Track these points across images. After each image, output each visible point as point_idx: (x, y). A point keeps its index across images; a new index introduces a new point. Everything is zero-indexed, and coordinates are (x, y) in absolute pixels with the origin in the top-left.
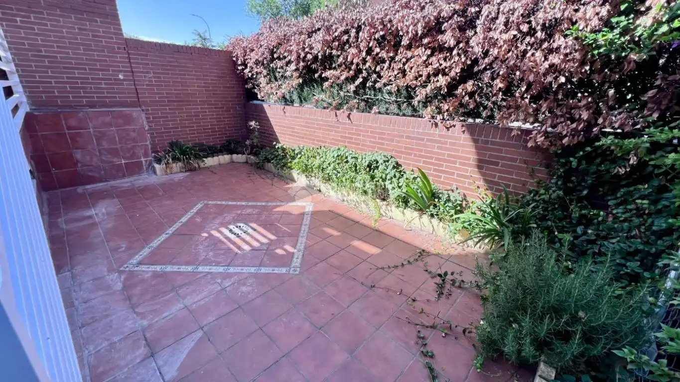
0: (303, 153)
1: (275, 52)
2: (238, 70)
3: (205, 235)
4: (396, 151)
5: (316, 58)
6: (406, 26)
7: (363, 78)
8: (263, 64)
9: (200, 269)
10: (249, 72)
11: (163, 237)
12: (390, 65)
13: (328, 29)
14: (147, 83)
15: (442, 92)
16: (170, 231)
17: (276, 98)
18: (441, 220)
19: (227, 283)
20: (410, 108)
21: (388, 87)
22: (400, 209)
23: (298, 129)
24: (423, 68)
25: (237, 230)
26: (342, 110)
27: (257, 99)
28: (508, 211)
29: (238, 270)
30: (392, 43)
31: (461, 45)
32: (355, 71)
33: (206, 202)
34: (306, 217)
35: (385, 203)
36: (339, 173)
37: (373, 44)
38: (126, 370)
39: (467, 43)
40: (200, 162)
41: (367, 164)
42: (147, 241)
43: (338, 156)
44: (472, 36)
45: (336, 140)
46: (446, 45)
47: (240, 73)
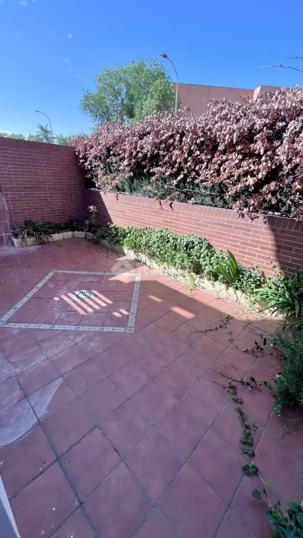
0: (132, 233)
1: (111, 150)
2: (80, 162)
3: (56, 299)
4: (209, 235)
5: (145, 156)
6: (223, 134)
7: (184, 174)
8: (100, 158)
9: (56, 327)
10: (89, 165)
11: (25, 300)
12: (207, 165)
13: (157, 134)
14: (7, 172)
15: (249, 190)
16: (30, 294)
17: (111, 187)
18: (243, 292)
19: (78, 340)
20: (222, 201)
21: (205, 184)
22: (211, 281)
23: (129, 213)
24: (235, 170)
25: (81, 296)
26: (165, 200)
27: (95, 187)
28: (299, 287)
29: (86, 328)
30: (210, 148)
31: (269, 153)
32: (177, 168)
33: (56, 271)
34: (135, 285)
35: (198, 276)
36: (162, 250)
37: (194, 147)
38: (7, 408)
39: (274, 151)
40: (49, 237)
41: (185, 244)
42: (12, 303)
43: (161, 236)
44: (279, 146)
45: (159, 223)
46: (256, 152)
47: (81, 165)
